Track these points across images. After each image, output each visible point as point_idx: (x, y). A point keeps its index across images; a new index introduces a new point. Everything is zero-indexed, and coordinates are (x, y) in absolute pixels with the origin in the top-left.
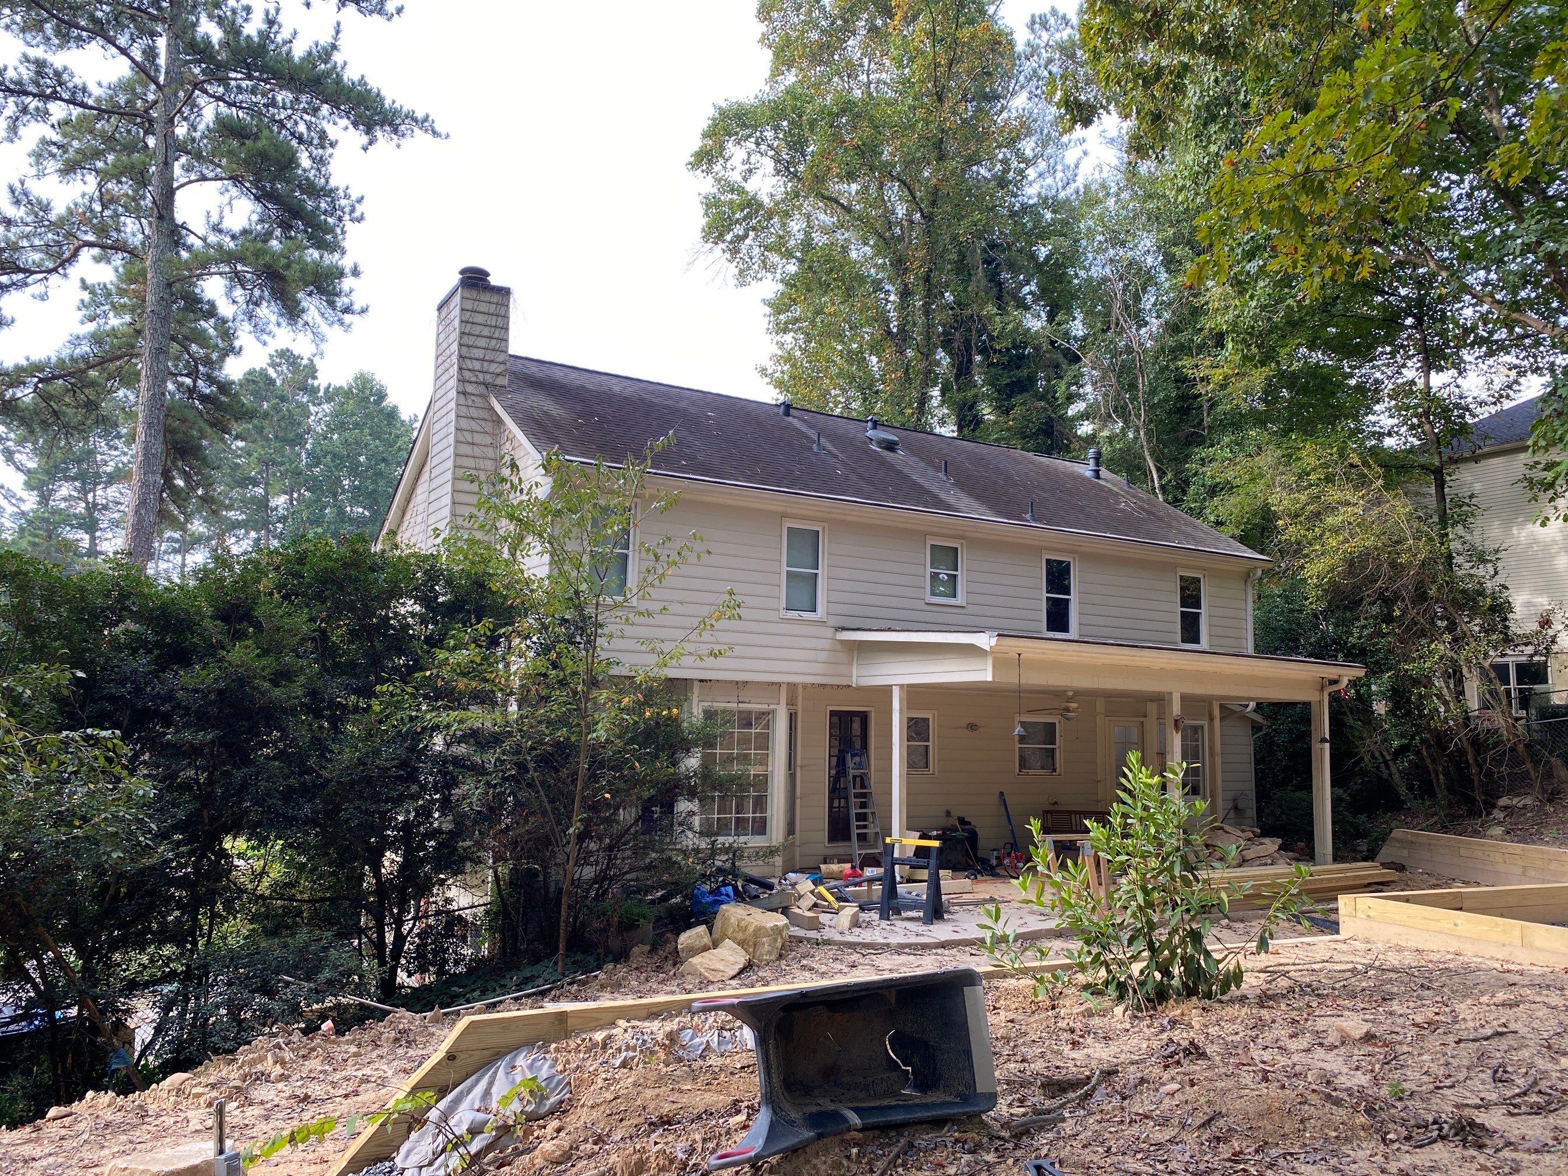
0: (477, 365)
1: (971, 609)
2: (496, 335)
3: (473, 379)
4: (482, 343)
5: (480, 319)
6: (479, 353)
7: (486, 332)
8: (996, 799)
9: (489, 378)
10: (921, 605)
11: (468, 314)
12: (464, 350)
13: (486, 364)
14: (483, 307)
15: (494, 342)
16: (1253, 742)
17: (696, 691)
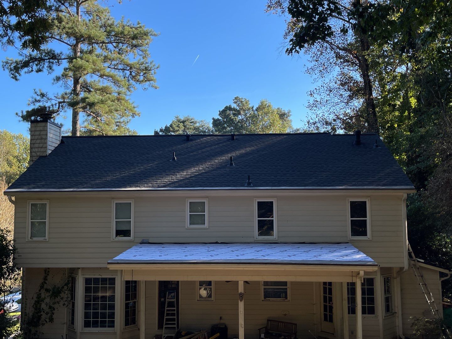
0: (37, 150)
1: (212, 229)
2: (43, 138)
4: (38, 141)
5: (37, 133)
6: (37, 146)
7: (40, 137)
9: (41, 154)
10: (183, 230)
12: (32, 145)
14: (38, 129)
15: (42, 140)
16: (440, 283)
17: (80, 271)
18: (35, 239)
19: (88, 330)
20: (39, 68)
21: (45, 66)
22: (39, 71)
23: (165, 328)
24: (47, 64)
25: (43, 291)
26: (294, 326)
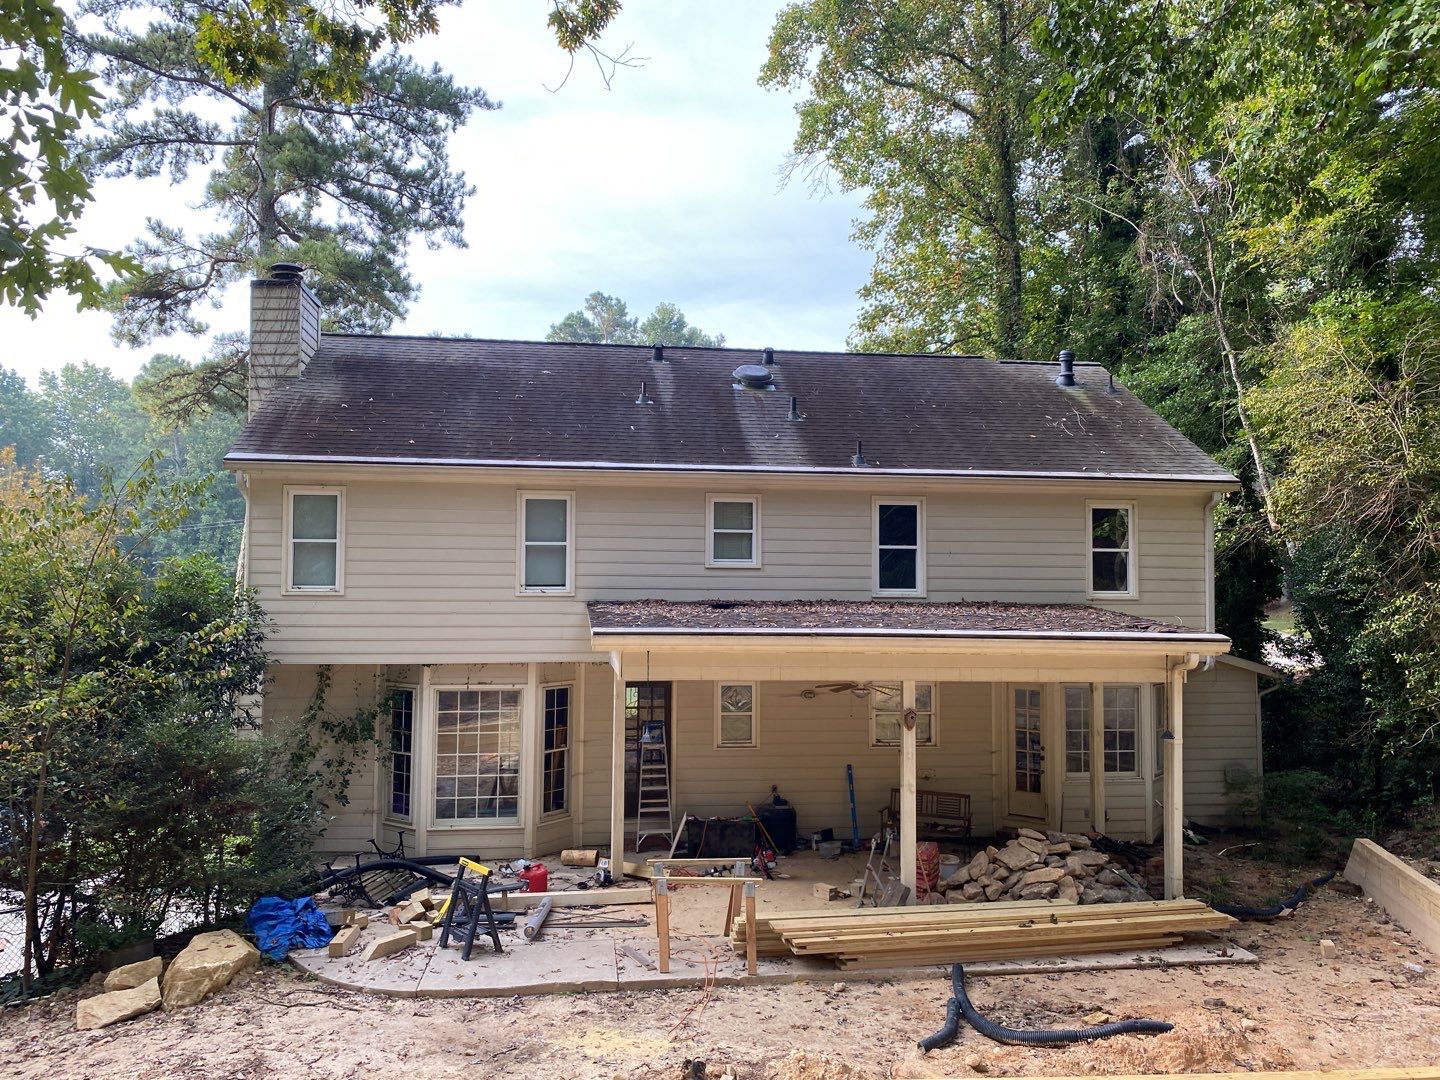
0: (269, 360)
1: (769, 570)
2: (287, 329)
3: (266, 374)
4: (274, 338)
5: (270, 315)
6: (270, 349)
7: (277, 327)
8: (843, 773)
9: (280, 371)
10: (700, 570)
11: (259, 312)
12: (257, 347)
13: (277, 358)
14: (273, 304)
15: (285, 335)
16: (1259, 700)
17: (427, 674)
18: (307, 589)
19: (445, 824)
20: (148, 166)
21: (167, 161)
22: (146, 172)
23: (643, 815)
24: (170, 155)
25: (314, 729)
26: (963, 800)
